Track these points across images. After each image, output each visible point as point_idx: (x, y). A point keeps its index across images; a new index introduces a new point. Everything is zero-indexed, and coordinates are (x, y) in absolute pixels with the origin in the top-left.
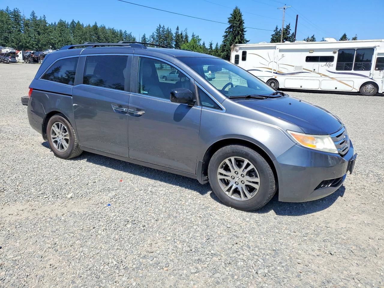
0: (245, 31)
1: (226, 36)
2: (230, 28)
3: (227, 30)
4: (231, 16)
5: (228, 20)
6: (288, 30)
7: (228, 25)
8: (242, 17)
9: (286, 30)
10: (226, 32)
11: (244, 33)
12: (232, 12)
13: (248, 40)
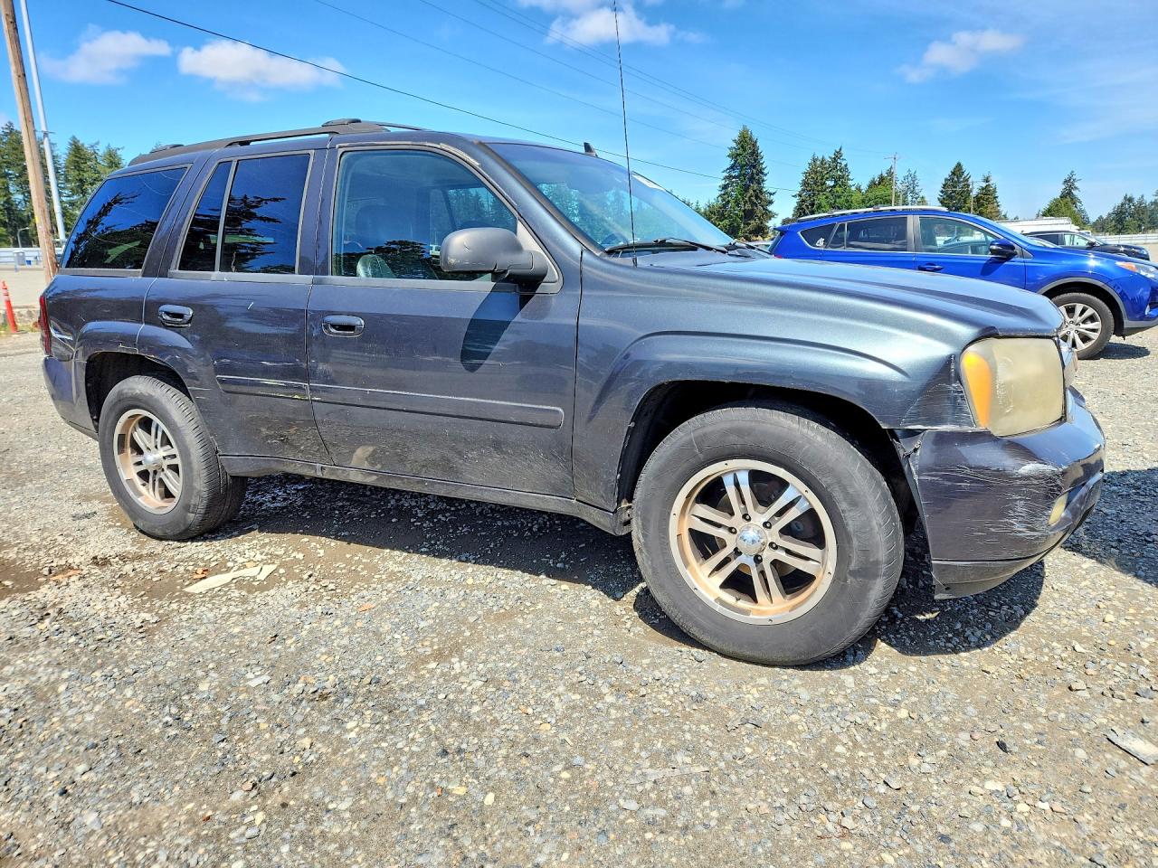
0: (766, 175)
1: (725, 187)
2: (732, 167)
3: (726, 174)
4: (734, 145)
5: (728, 152)
6: (839, 161)
7: (729, 162)
8: (758, 144)
9: (835, 160)
10: (725, 178)
11: (765, 178)
12: (736, 136)
13: (772, 191)
